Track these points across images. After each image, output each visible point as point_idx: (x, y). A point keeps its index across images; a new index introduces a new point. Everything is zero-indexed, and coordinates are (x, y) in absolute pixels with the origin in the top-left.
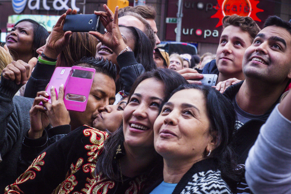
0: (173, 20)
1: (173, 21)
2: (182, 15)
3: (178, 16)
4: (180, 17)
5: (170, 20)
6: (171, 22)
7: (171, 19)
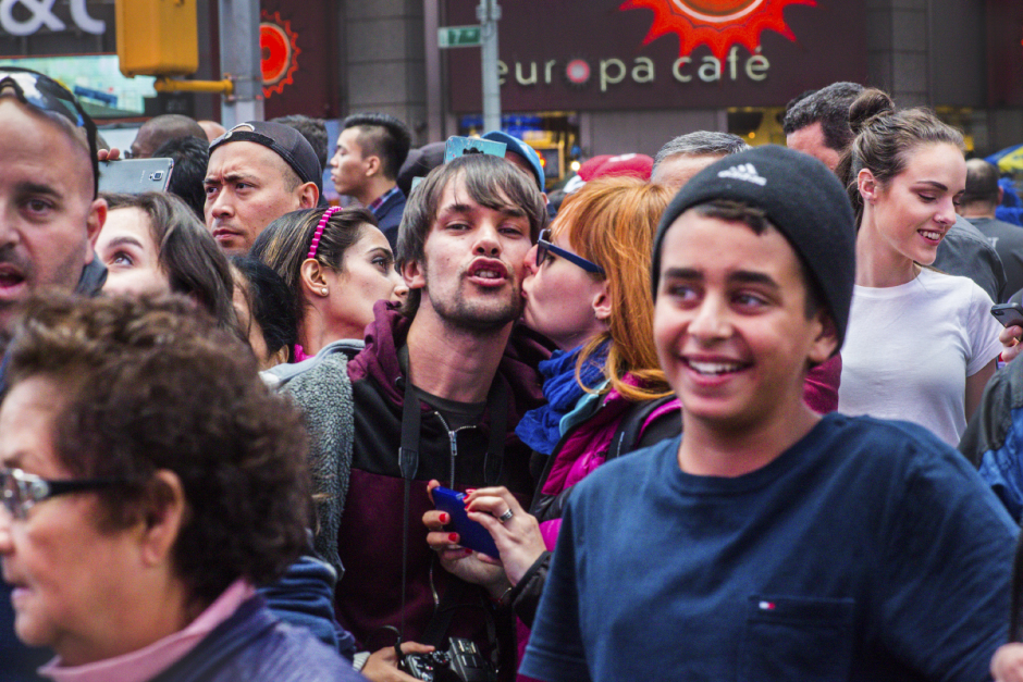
0: (464, 33)
1: (463, 38)
2: (496, 14)
3: (483, 16)
4: (489, 19)
5: (451, 38)
6: (457, 44)
7: (457, 31)
